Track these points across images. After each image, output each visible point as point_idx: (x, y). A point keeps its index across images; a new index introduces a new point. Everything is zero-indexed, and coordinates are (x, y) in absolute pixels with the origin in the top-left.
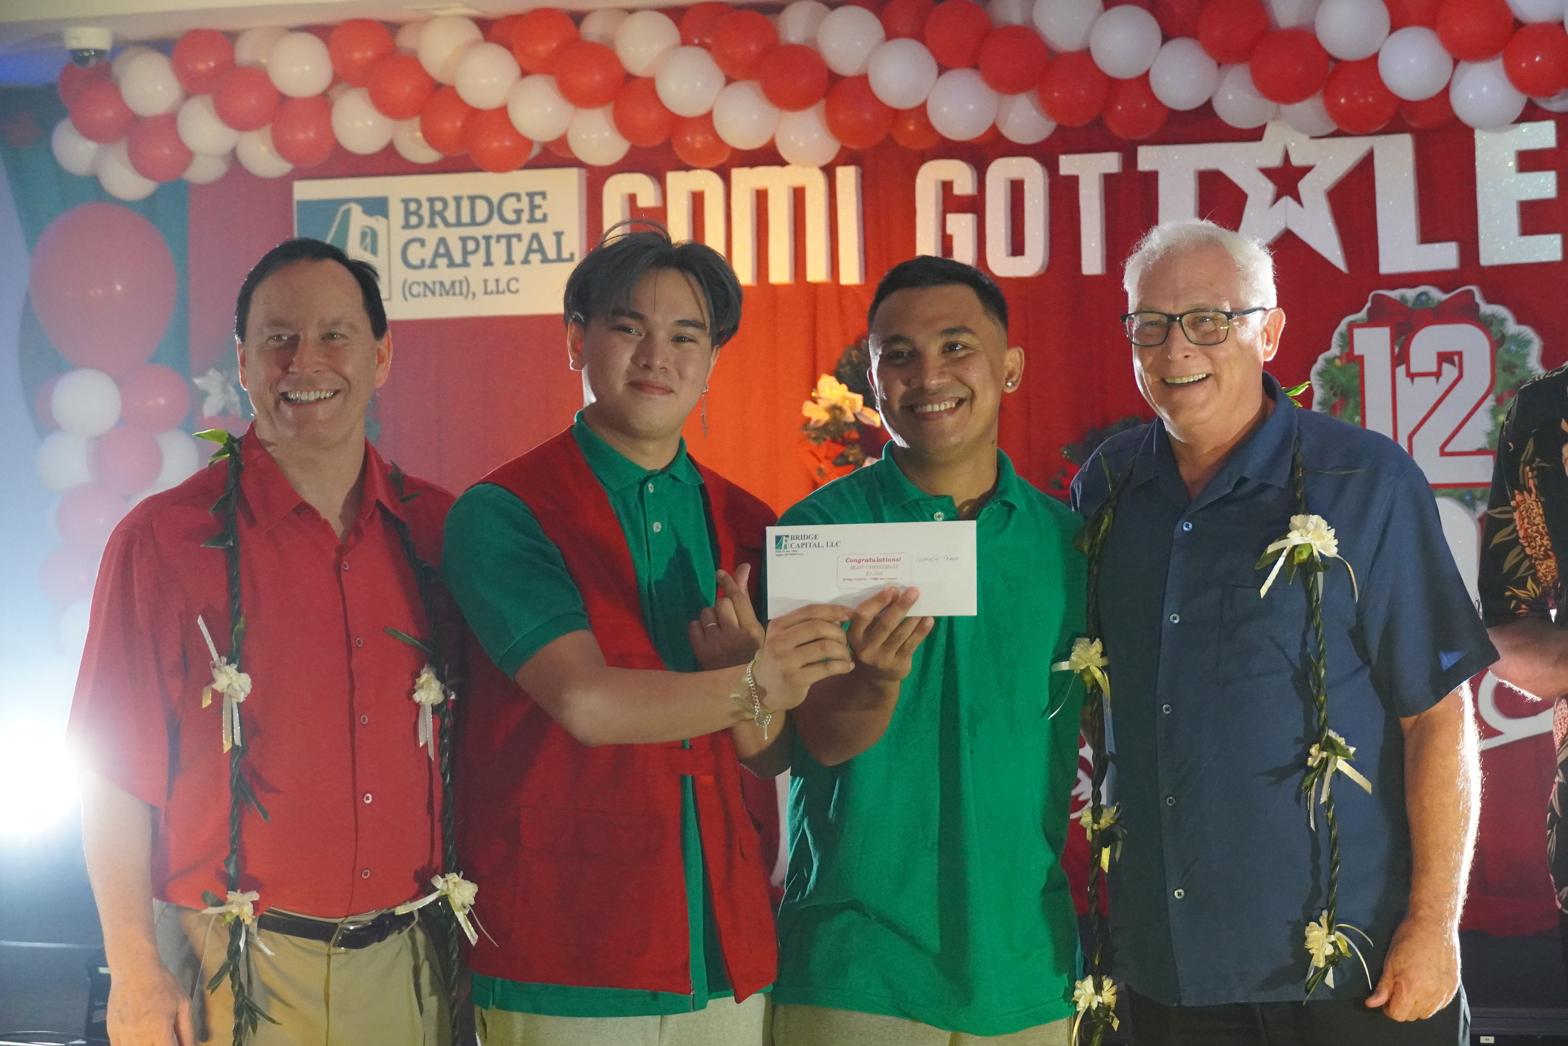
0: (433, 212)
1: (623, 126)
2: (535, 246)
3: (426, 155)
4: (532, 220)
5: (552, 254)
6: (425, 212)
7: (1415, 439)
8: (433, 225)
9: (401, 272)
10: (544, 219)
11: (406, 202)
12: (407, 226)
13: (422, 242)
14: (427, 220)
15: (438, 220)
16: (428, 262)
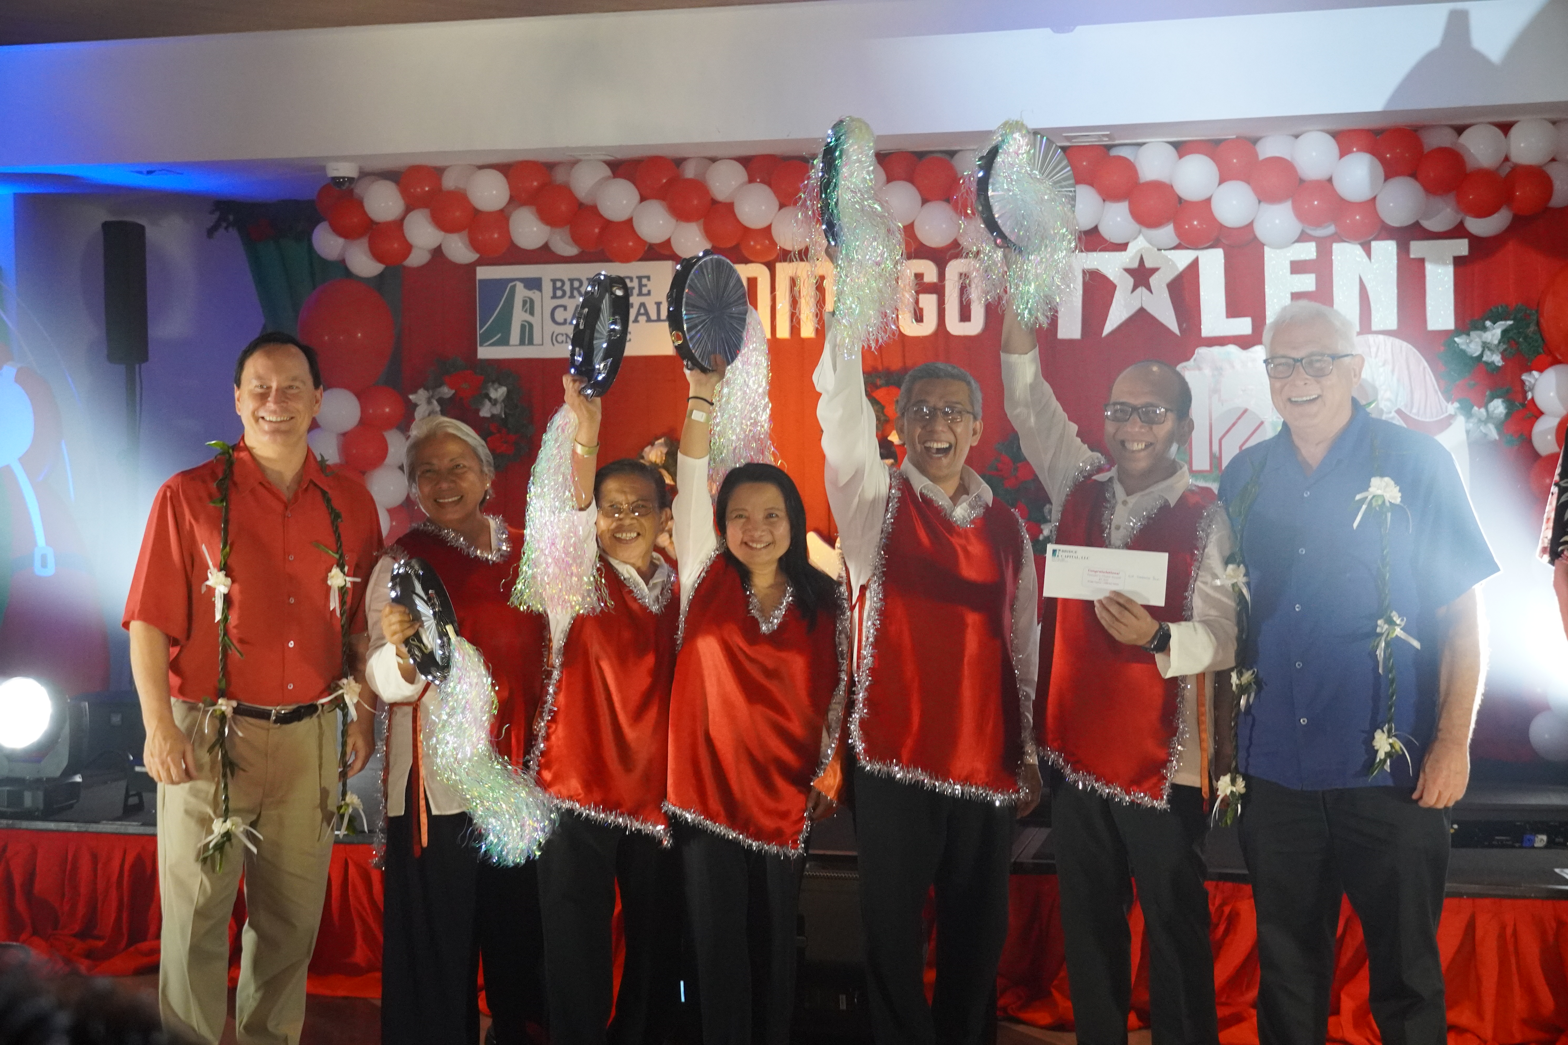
0: (572, 288)
1: (709, 233)
2: (642, 311)
3: (572, 250)
4: (640, 294)
5: (654, 316)
6: (567, 287)
7: (1223, 441)
8: (572, 296)
9: (550, 327)
10: (649, 293)
11: (554, 281)
12: (554, 297)
13: (565, 308)
14: (568, 293)
15: (576, 293)
16: (569, 321)
